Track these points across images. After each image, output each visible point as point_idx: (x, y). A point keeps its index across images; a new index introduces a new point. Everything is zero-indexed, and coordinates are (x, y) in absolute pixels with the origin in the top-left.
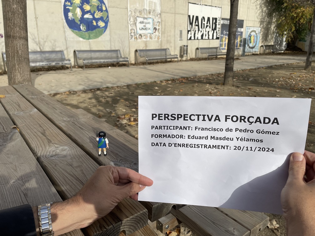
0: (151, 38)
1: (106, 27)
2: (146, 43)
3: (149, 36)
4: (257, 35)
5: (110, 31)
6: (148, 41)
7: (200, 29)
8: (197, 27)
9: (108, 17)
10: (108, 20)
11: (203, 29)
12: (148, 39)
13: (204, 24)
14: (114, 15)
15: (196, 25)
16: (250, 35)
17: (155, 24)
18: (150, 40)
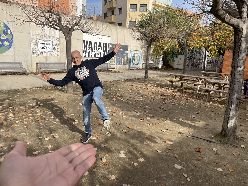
0: (51, 55)
1: (10, 46)
2: (46, 58)
3: (49, 54)
4: (139, 56)
5: (14, 49)
6: (48, 57)
7: (94, 50)
8: (90, 49)
9: (12, 38)
10: (13, 41)
11: (96, 50)
12: (49, 55)
13: (96, 47)
14: (18, 37)
15: (90, 48)
16: (134, 56)
17: (55, 45)
18: (50, 56)
